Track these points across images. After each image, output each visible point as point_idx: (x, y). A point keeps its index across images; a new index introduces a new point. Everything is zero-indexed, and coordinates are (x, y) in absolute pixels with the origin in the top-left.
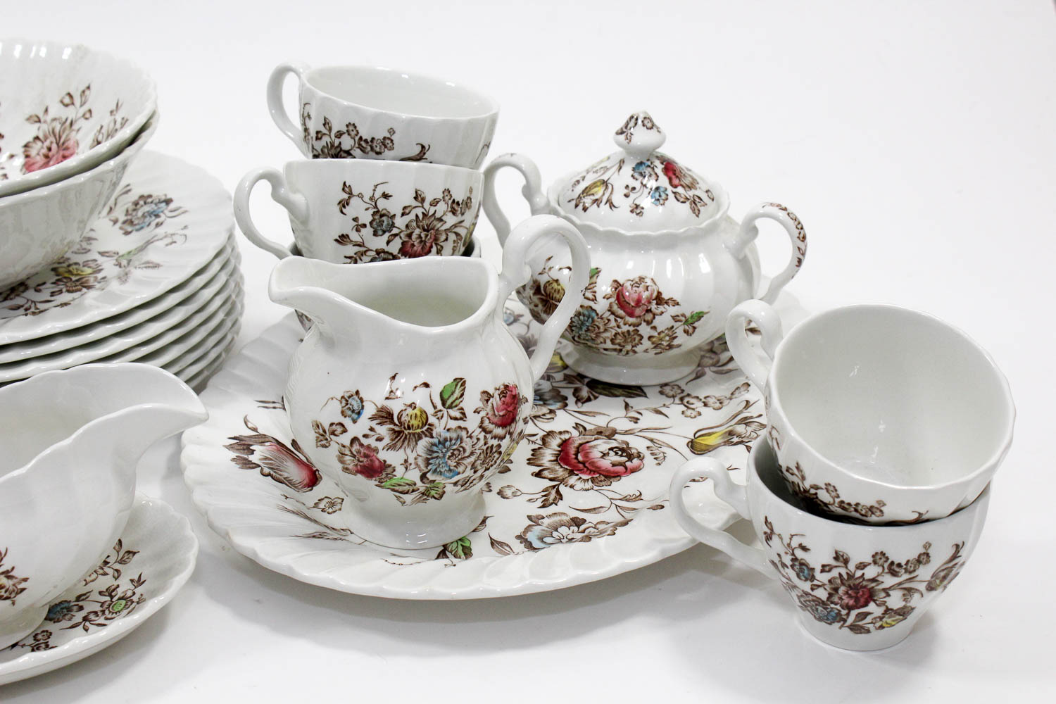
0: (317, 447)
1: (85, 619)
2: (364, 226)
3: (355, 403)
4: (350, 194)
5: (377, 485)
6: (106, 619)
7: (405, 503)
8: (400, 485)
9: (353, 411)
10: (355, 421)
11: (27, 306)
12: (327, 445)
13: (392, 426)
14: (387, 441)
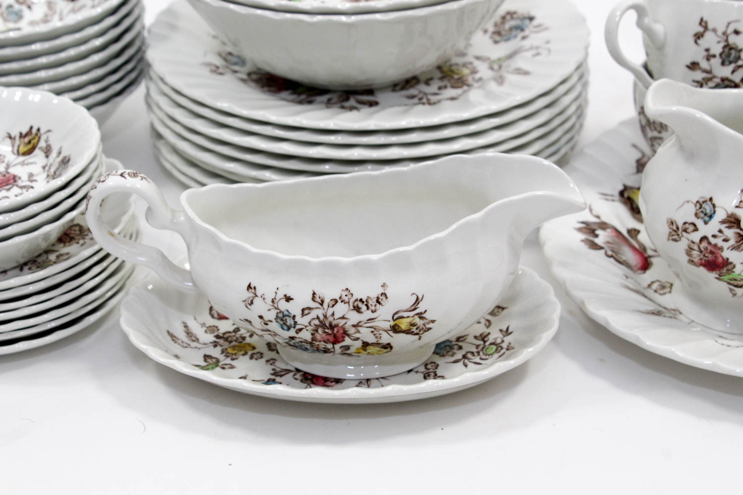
0: (668, 240)
1: (464, 357)
2: (714, 56)
3: (708, 208)
4: (706, 28)
5: (717, 278)
6: (481, 359)
7: (736, 294)
8: (735, 280)
9: (706, 214)
10: (706, 223)
11: (420, 96)
12: (678, 239)
13: (738, 231)
14: (732, 242)
